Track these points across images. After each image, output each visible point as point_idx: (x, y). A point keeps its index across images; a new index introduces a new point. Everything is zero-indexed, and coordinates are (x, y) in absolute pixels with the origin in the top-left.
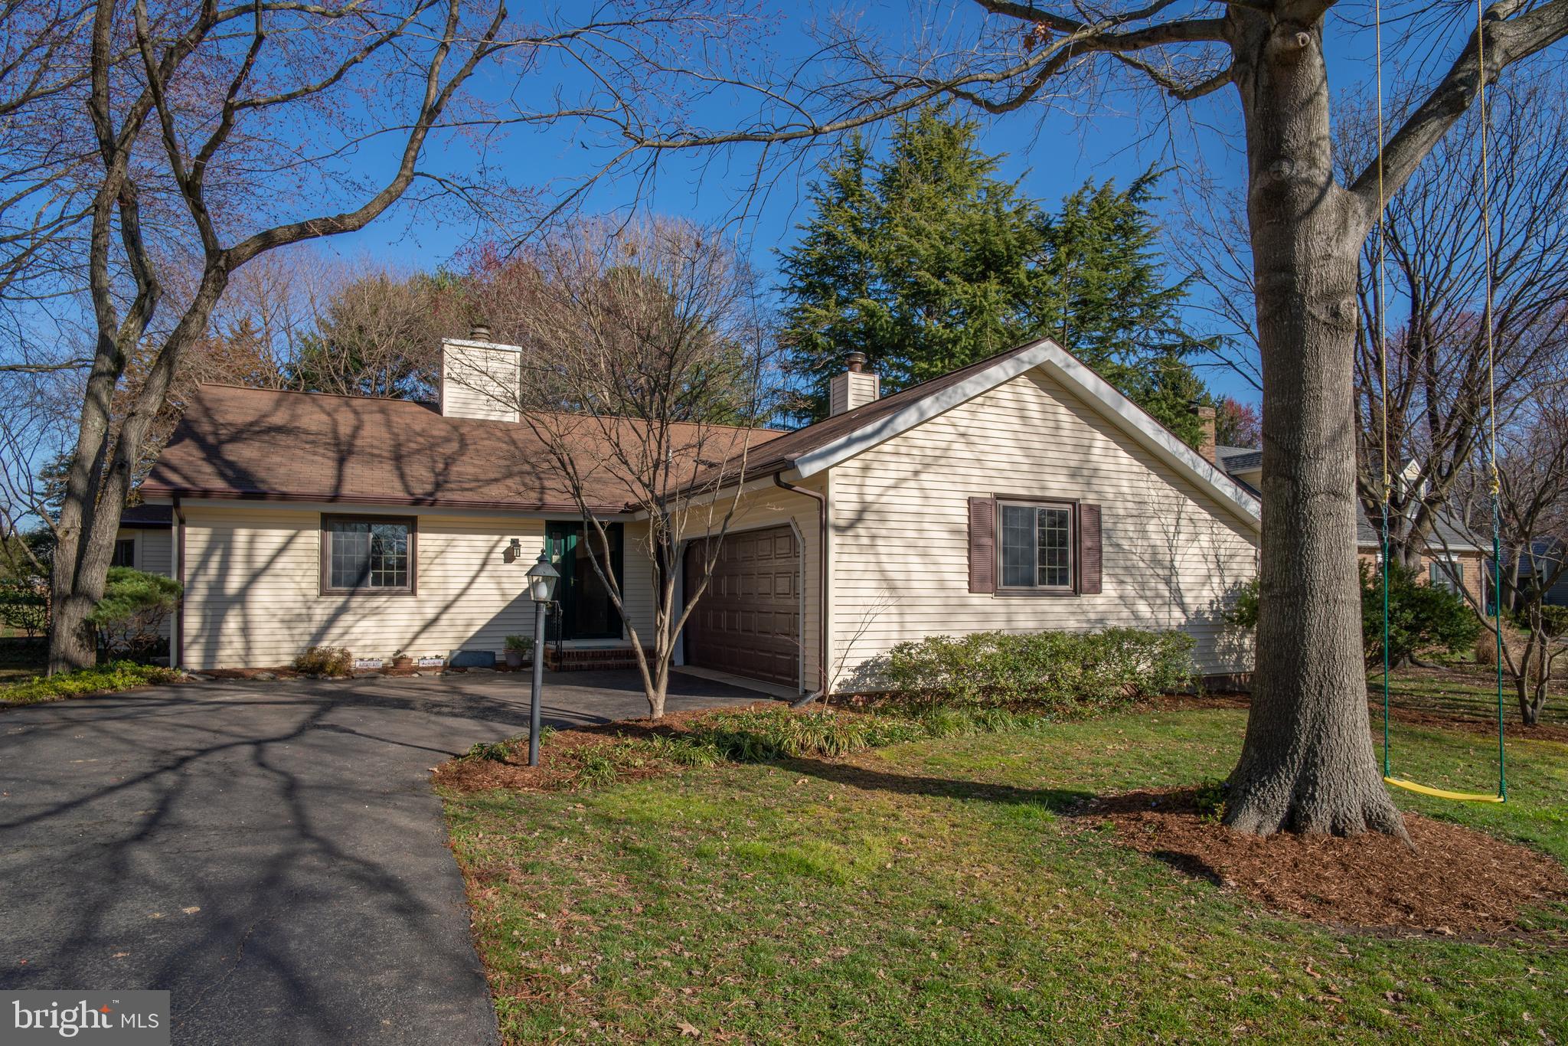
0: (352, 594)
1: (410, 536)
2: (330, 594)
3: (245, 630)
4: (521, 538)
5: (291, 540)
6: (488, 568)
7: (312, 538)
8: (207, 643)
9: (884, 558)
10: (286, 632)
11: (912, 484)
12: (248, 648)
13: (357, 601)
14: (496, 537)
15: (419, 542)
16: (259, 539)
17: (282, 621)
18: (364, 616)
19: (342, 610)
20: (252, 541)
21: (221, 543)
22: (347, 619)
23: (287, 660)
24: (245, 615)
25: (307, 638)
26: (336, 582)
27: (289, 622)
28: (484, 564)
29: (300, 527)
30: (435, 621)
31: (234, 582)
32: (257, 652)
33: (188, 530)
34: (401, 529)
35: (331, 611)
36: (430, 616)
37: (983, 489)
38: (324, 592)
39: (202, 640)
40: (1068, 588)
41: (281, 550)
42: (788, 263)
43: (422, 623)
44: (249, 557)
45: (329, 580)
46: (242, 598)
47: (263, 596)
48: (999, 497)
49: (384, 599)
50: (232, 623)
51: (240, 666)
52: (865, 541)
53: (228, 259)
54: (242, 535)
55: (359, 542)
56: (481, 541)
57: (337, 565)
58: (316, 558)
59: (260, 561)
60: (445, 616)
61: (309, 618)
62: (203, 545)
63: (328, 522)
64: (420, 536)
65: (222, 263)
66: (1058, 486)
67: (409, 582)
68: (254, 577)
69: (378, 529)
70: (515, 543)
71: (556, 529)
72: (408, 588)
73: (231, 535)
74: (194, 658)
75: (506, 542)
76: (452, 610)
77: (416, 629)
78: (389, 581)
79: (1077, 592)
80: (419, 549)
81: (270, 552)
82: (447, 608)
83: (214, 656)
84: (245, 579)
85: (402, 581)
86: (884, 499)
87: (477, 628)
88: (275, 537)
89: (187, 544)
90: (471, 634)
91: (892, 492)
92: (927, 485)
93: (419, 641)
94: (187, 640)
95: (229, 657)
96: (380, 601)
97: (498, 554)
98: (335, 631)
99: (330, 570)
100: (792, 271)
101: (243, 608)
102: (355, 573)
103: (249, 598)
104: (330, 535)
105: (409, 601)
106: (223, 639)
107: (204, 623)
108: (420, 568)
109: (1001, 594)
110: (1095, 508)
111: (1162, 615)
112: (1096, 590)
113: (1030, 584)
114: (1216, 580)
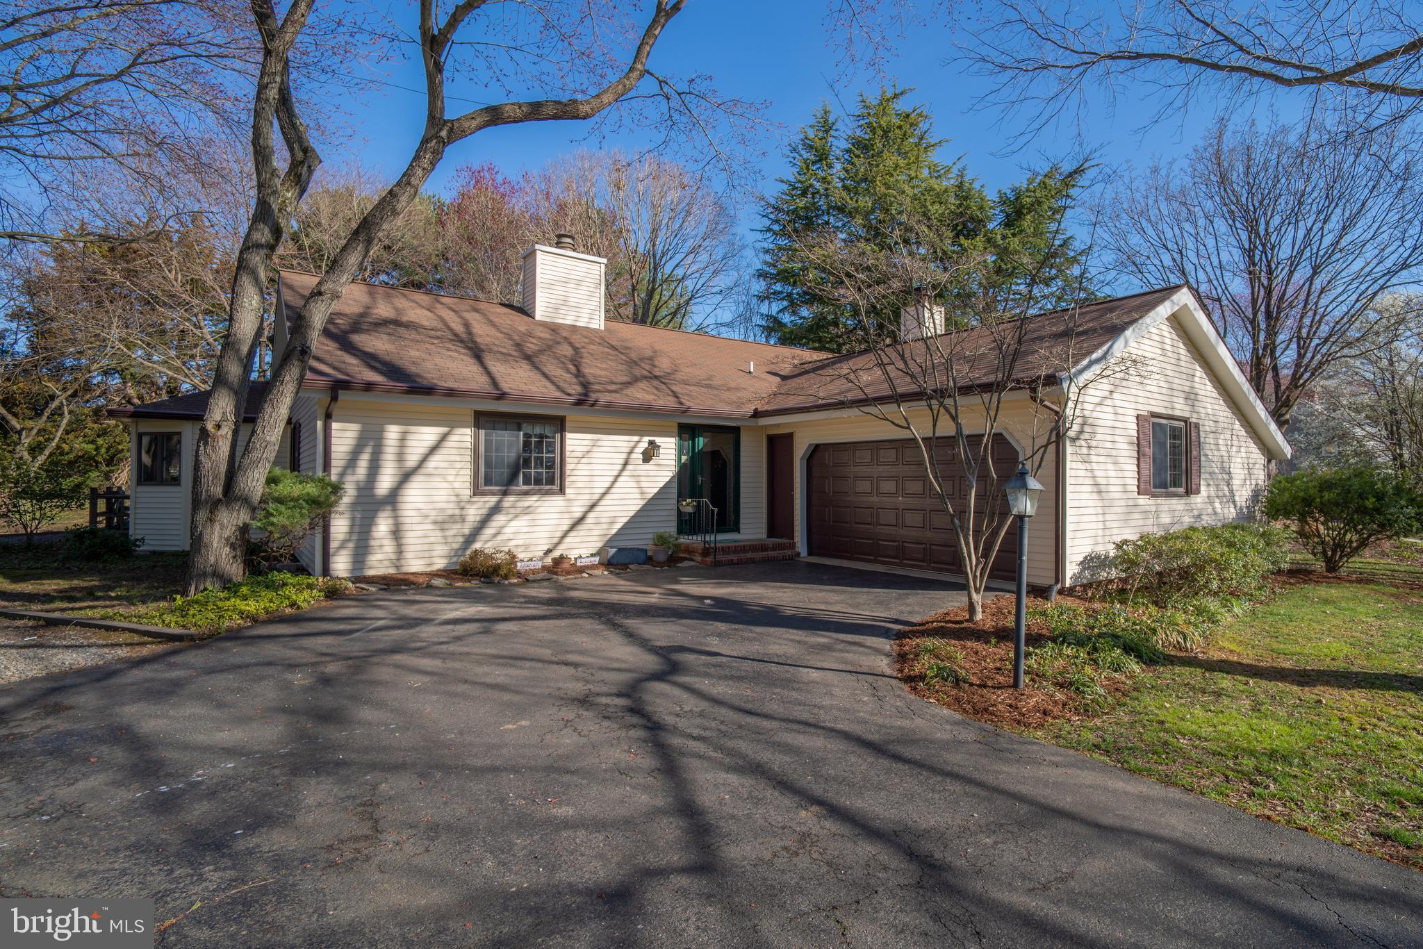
0: (505, 493)
1: (558, 436)
2: (483, 494)
3: (397, 533)
4: (658, 440)
5: (444, 438)
6: (629, 467)
7: (464, 437)
8: (356, 548)
9: (1095, 466)
10: (439, 533)
12: (400, 552)
13: (509, 501)
14: (636, 438)
15: (568, 442)
16: (410, 437)
17: (435, 523)
18: (516, 516)
19: (496, 510)
20: (403, 439)
21: (371, 440)
22: (499, 519)
23: (440, 564)
24: (396, 517)
25: (461, 539)
26: (488, 481)
27: (442, 524)
28: (626, 464)
29: (453, 424)
30: (581, 520)
31: (385, 483)
32: (408, 555)
33: (335, 426)
34: (547, 431)
35: (484, 511)
36: (578, 515)
37: (1145, 408)
38: (477, 492)
39: (351, 545)
40: (1182, 490)
41: (434, 449)
43: (570, 522)
44: (400, 457)
45: (481, 480)
46: (392, 499)
47: (415, 497)
48: (1152, 415)
49: (535, 498)
50: (383, 526)
51: (392, 571)
52: (1084, 451)
53: (451, 131)
54: (393, 432)
55: (510, 442)
56: (622, 442)
57: (488, 464)
58: (468, 457)
59: (412, 459)
60: (591, 515)
61: (463, 519)
62: (352, 442)
63: (482, 420)
64: (569, 435)
65: (444, 134)
66: (1180, 407)
67: (558, 481)
68: (406, 476)
69: (527, 428)
70: (651, 443)
71: (687, 431)
72: (556, 488)
73: (382, 431)
74: (341, 565)
75: (644, 444)
76: (598, 508)
77: (565, 528)
78: (538, 481)
79: (1187, 493)
80: (568, 448)
81: (423, 451)
82: (593, 506)
83: (363, 562)
84: (397, 479)
85: (551, 481)
87: (619, 526)
88: (426, 435)
89: (334, 441)
90: (614, 531)
91: (1098, 408)
92: (1116, 403)
93: (567, 540)
94: (334, 545)
95: (380, 562)
96: (532, 500)
97: (637, 454)
98: (488, 532)
99: (482, 469)
101: (395, 509)
102: (506, 472)
103: (400, 499)
104: (482, 433)
105: (557, 501)
106: (373, 543)
107: (352, 526)
108: (568, 467)
109: (1154, 496)
110: (1197, 425)
111: (1226, 511)
112: (1198, 492)
113: (1166, 487)
114: (1248, 482)
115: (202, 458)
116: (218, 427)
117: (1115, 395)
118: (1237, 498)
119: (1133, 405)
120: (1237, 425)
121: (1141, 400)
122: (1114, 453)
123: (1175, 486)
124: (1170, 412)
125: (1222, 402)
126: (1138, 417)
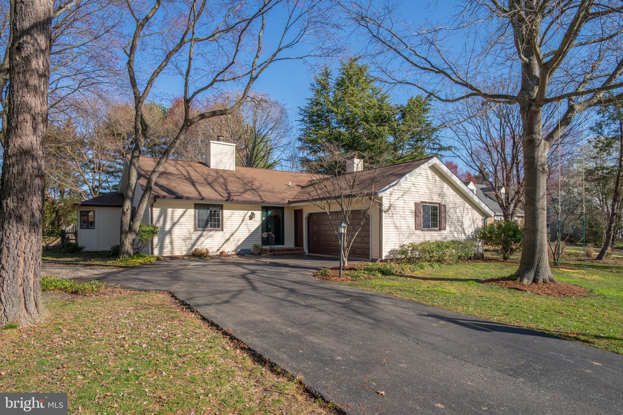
0: (204, 230)
1: (221, 211)
2: (197, 231)
3: (171, 243)
4: (254, 212)
5: (185, 212)
6: (244, 222)
7: (191, 212)
8: (160, 247)
9: (395, 220)
10: (184, 243)
11: (401, 199)
12: (172, 249)
13: (205, 233)
14: (246, 212)
15: (224, 213)
16: (175, 212)
17: (183, 240)
18: (208, 238)
19: (201, 236)
20: (173, 213)
21: (163, 213)
22: (202, 239)
23: (184, 253)
24: (171, 238)
25: (190, 245)
26: (199, 226)
27: (185, 240)
28: (243, 220)
29: (187, 208)
30: (229, 239)
31: (168, 227)
32: (175, 250)
33: (154, 209)
34: (218, 209)
35: (197, 236)
36: (227, 238)
37: (418, 200)
38: (195, 230)
39: (159, 246)
40: (438, 228)
41: (182, 216)
42: (303, 112)
43: (225, 240)
44: (172, 218)
45: (197, 226)
46: (170, 232)
47: (177, 231)
48: (422, 202)
49: (213, 232)
50: (167, 240)
51: (171, 255)
52: (391, 215)
53: (191, 122)
54: (170, 211)
55: (205, 213)
56: (242, 213)
57: (199, 221)
58: (193, 218)
59: (176, 219)
60: (231, 238)
61: (191, 238)
62: (158, 214)
63: (197, 206)
64: (224, 211)
65: (189, 124)
66: (436, 199)
67: (221, 226)
68: (174, 225)
69: (211, 209)
70: (252, 213)
71: (264, 209)
72: (220, 229)
73: (166, 211)
74: (156, 252)
75: (250, 213)
76: (234, 236)
77: (223, 242)
78: (215, 227)
79: (440, 230)
80: (224, 215)
81: (179, 217)
82: (232, 235)
83: (162, 252)
84: (171, 226)
85: (218, 226)
86: (395, 203)
87: (241, 242)
88: (179, 211)
89: (154, 214)
90: (239, 244)
91: (397, 201)
92: (405, 199)
93: (224, 246)
94: (154, 246)
95: (167, 252)
96: (212, 233)
97: (247, 217)
98: (199, 243)
99: (197, 222)
100: (304, 114)
101: (171, 235)
102: (204, 223)
103: (172, 232)
104: (197, 210)
105: (220, 233)
106: (165, 246)
107: (159, 240)
108: (224, 221)
109: (422, 230)
110: (445, 206)
111: (460, 236)
112: (445, 229)
113: (429, 227)
114: (473, 226)
115: (123, 219)
116: (127, 210)
117: (404, 196)
118: (466, 232)
119: (413, 199)
120: (467, 205)
121: (416, 197)
122: (404, 216)
123: (434, 227)
124: (431, 201)
125: (458, 196)
126: (415, 203)
